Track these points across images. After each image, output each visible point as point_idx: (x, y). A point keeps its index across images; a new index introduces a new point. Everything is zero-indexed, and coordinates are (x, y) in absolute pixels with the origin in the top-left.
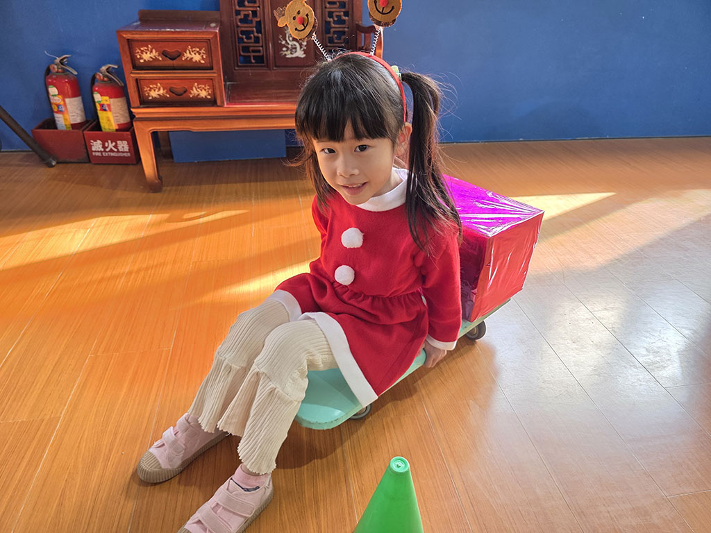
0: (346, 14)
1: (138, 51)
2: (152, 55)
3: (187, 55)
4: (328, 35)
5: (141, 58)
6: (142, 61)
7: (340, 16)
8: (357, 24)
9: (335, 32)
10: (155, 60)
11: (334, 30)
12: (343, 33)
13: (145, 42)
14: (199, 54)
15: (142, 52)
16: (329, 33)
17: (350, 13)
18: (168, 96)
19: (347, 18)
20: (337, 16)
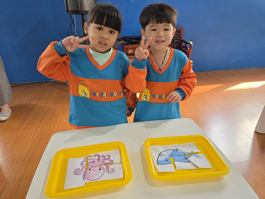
0: (178, 37)
2: (132, 51)
4: (173, 43)
5: (129, 52)
6: (129, 53)
7: (177, 38)
8: (181, 40)
9: (175, 42)
11: (174, 41)
12: (177, 42)
13: (130, 48)
15: (129, 51)
16: (174, 42)
17: (179, 37)
19: (178, 38)
20: (176, 38)
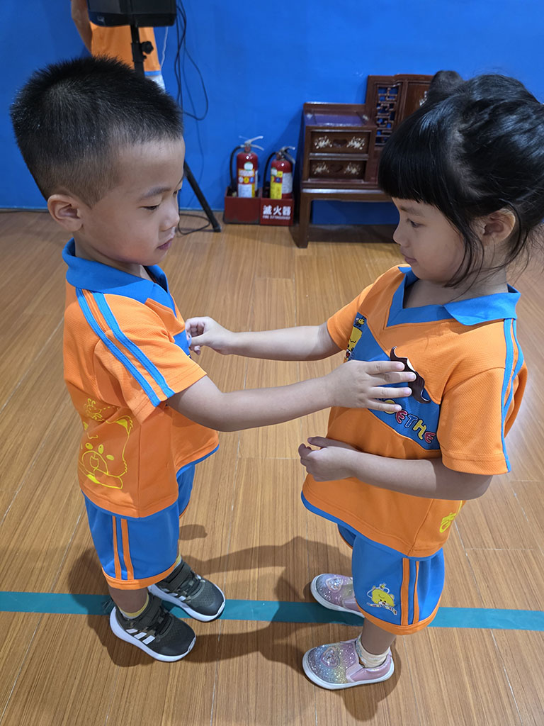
1: (317, 140)
2: (326, 143)
3: (351, 143)
5: (318, 145)
10: (327, 146)
13: (323, 134)
14: (360, 142)
15: (319, 141)
18: (328, 171)
